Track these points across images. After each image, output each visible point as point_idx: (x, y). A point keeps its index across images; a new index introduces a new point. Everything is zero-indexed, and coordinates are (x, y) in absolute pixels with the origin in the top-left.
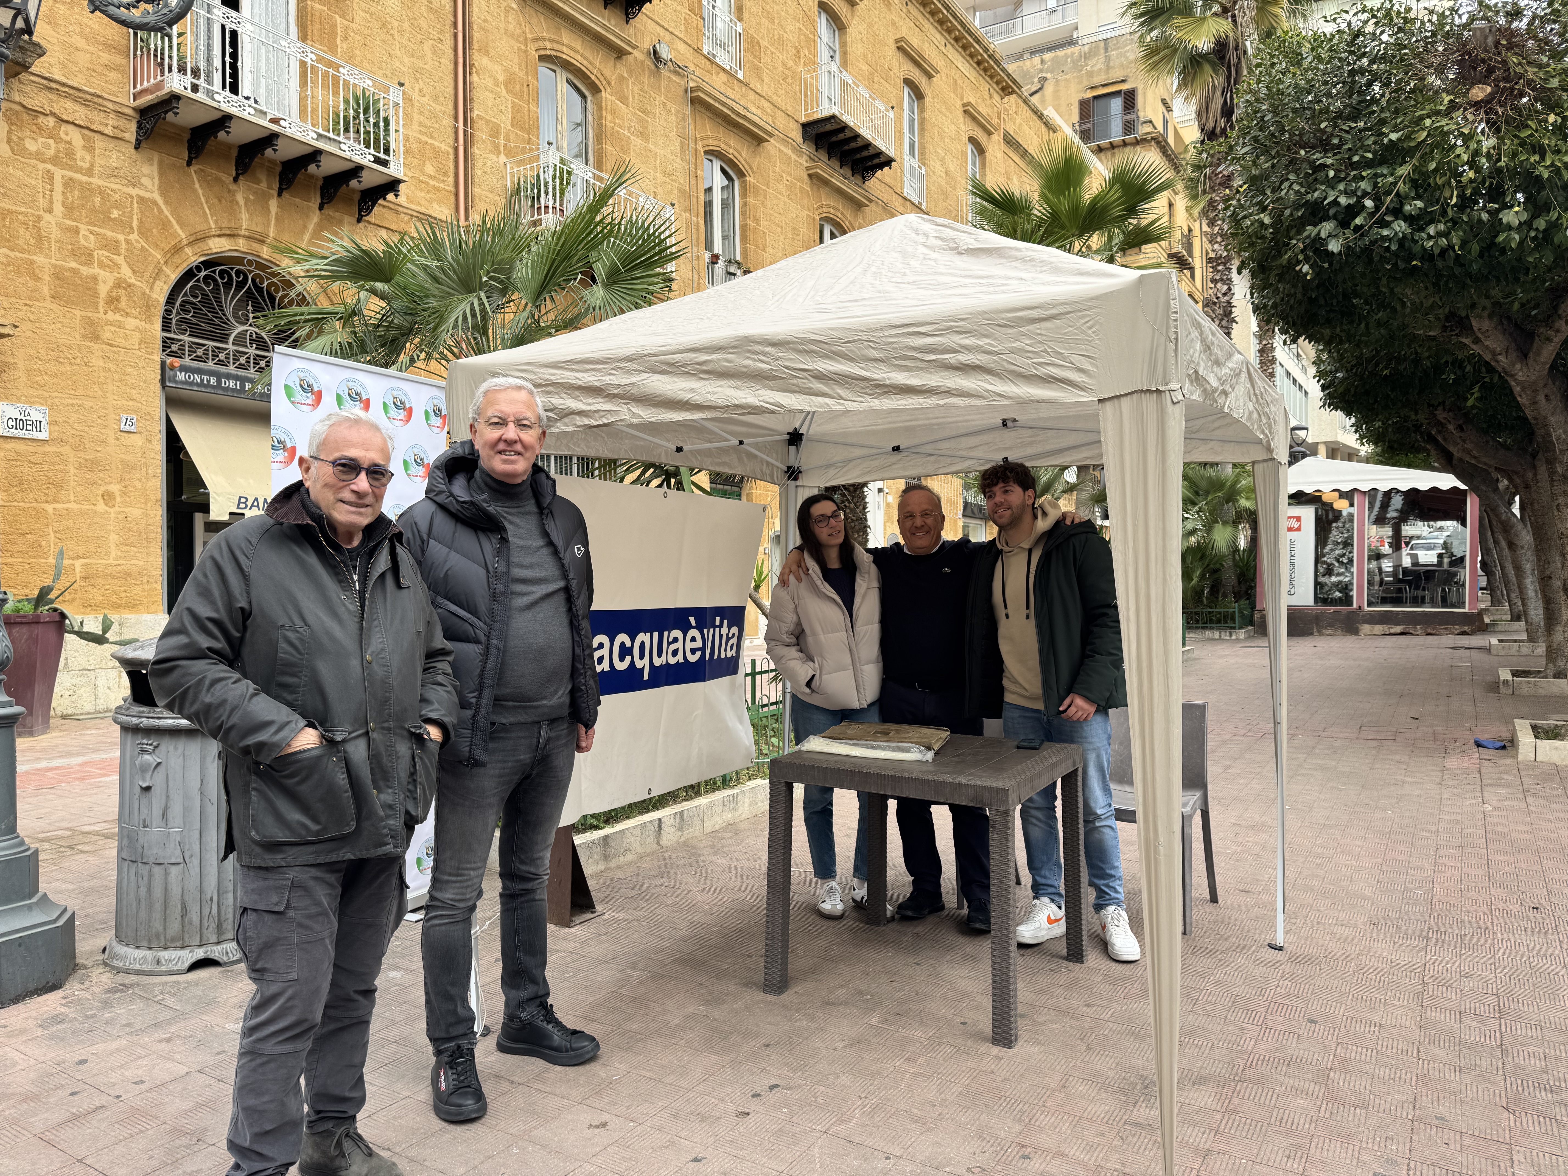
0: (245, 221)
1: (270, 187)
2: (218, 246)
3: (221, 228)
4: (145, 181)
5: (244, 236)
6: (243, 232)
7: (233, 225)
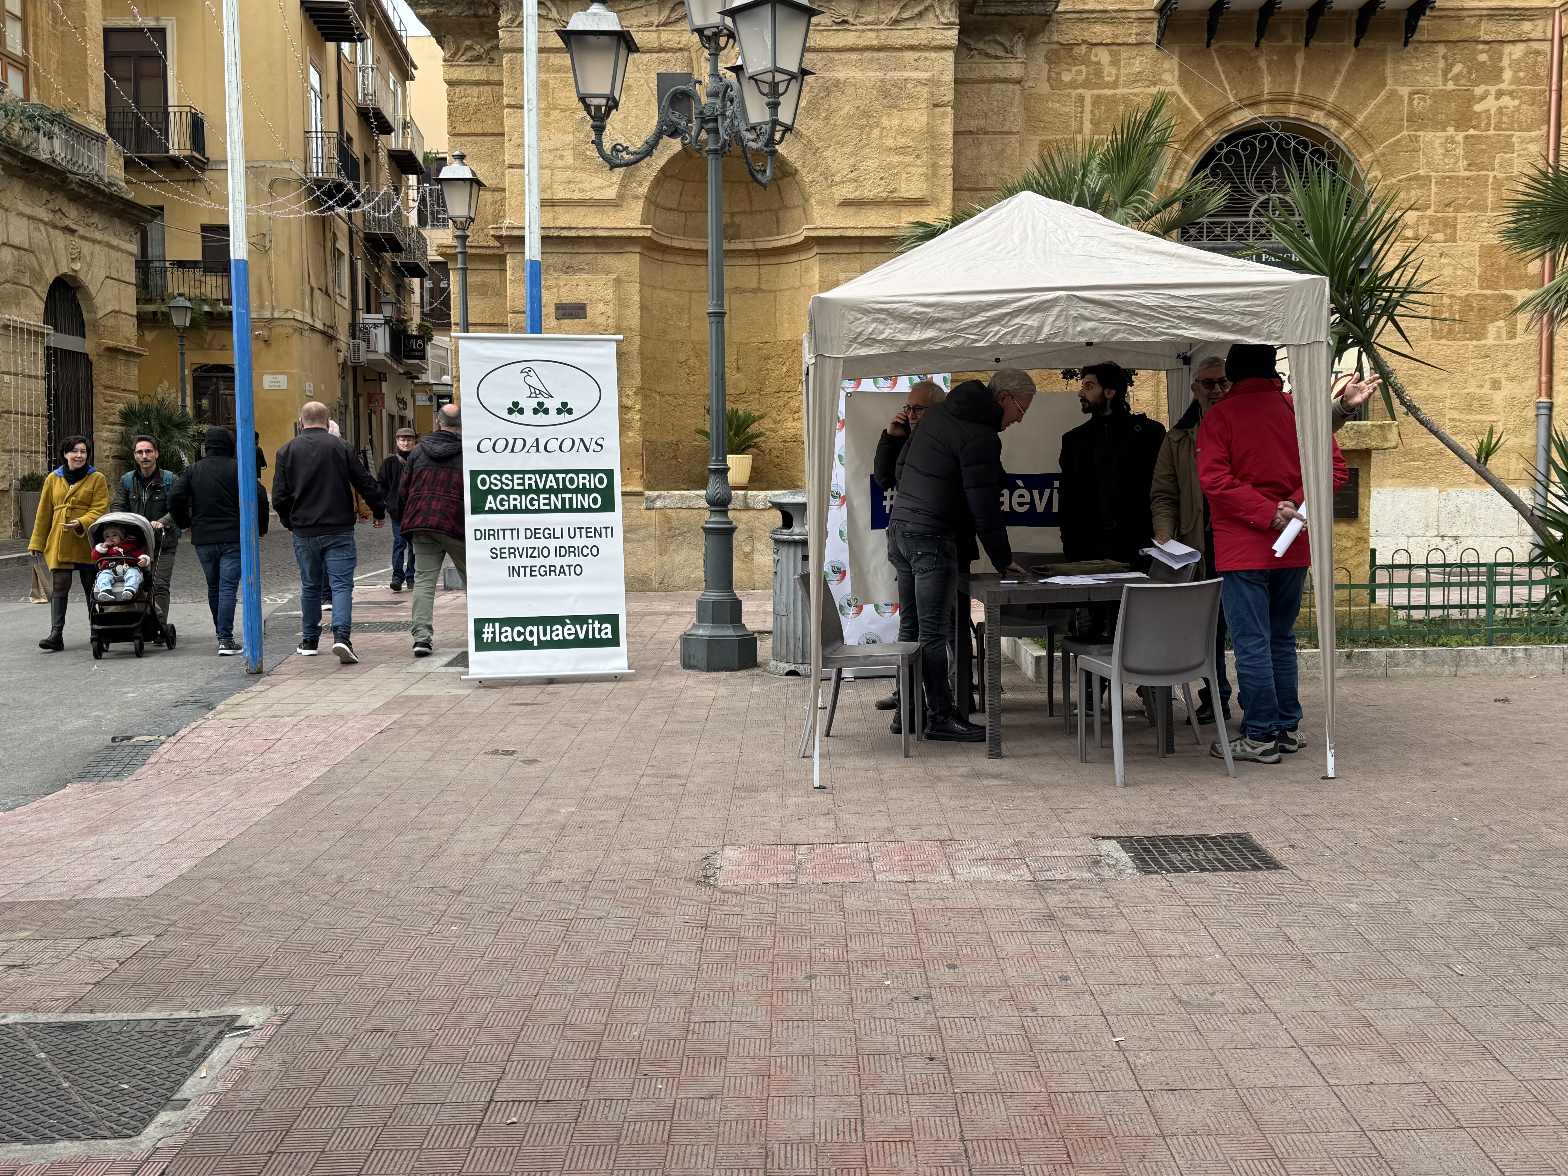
0: (1267, 86)
1: (1295, 40)
2: (1240, 118)
3: (1241, 101)
4: (1166, 76)
5: (1267, 101)
6: (1266, 97)
7: (1255, 93)
